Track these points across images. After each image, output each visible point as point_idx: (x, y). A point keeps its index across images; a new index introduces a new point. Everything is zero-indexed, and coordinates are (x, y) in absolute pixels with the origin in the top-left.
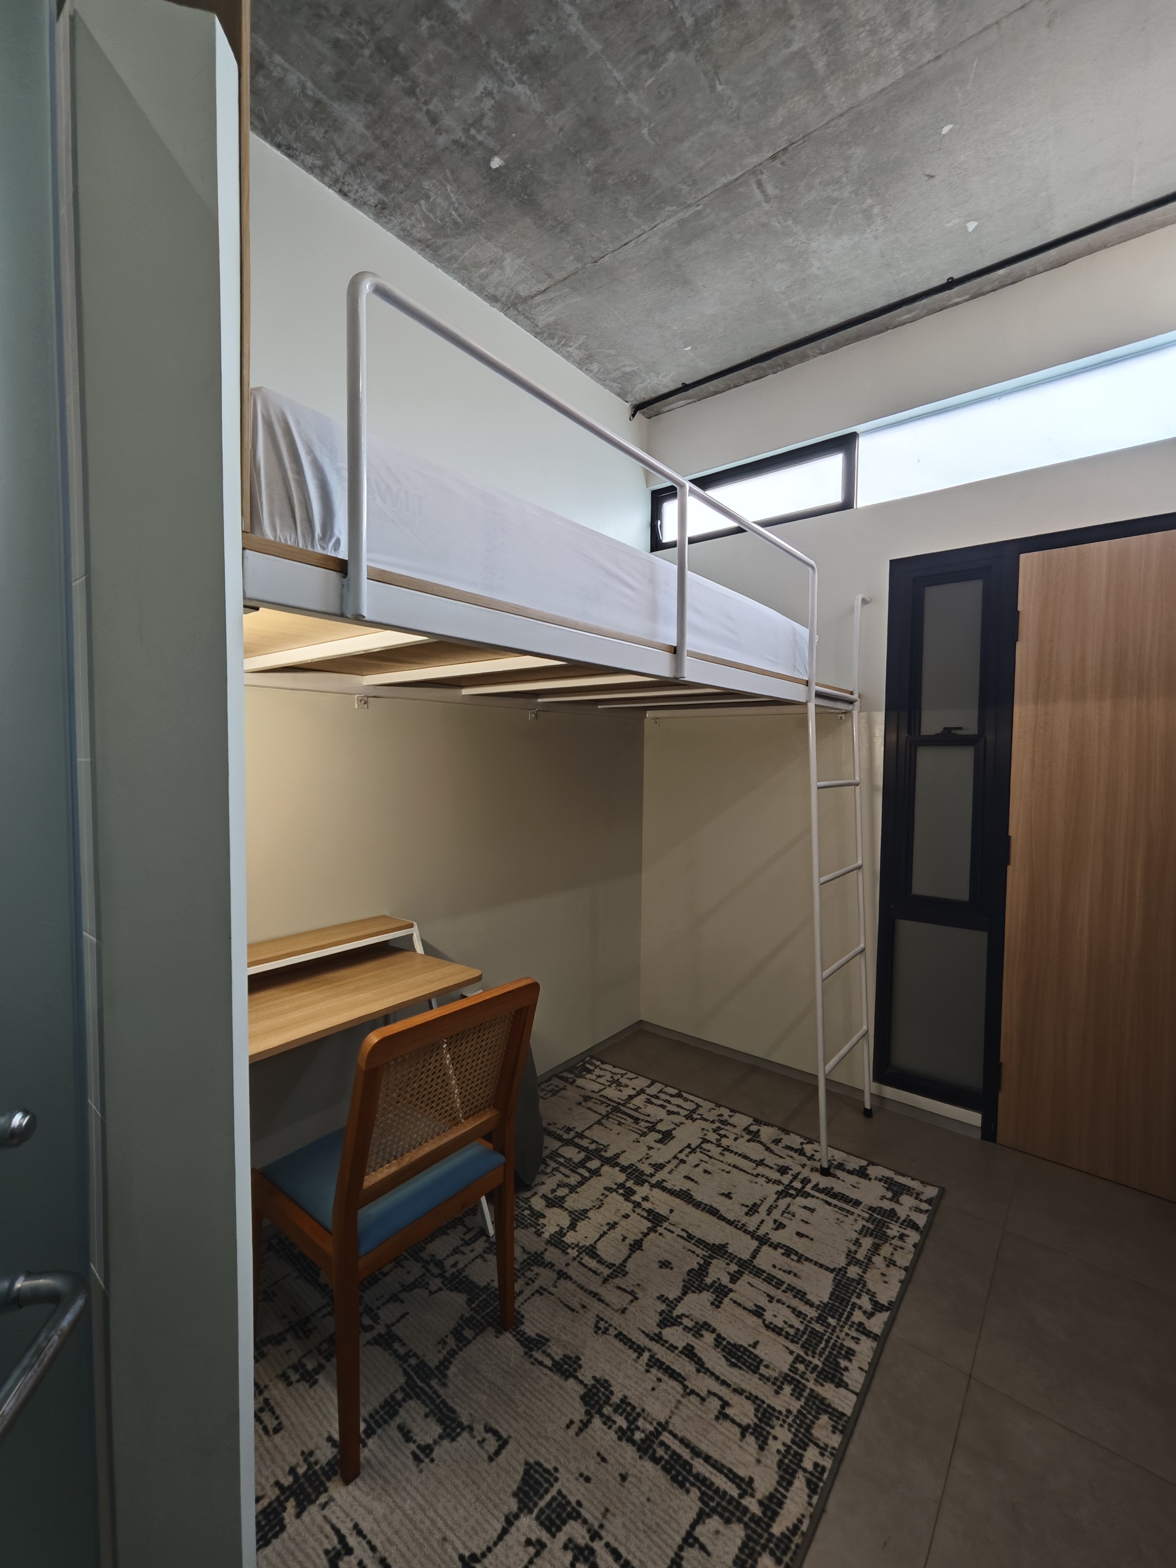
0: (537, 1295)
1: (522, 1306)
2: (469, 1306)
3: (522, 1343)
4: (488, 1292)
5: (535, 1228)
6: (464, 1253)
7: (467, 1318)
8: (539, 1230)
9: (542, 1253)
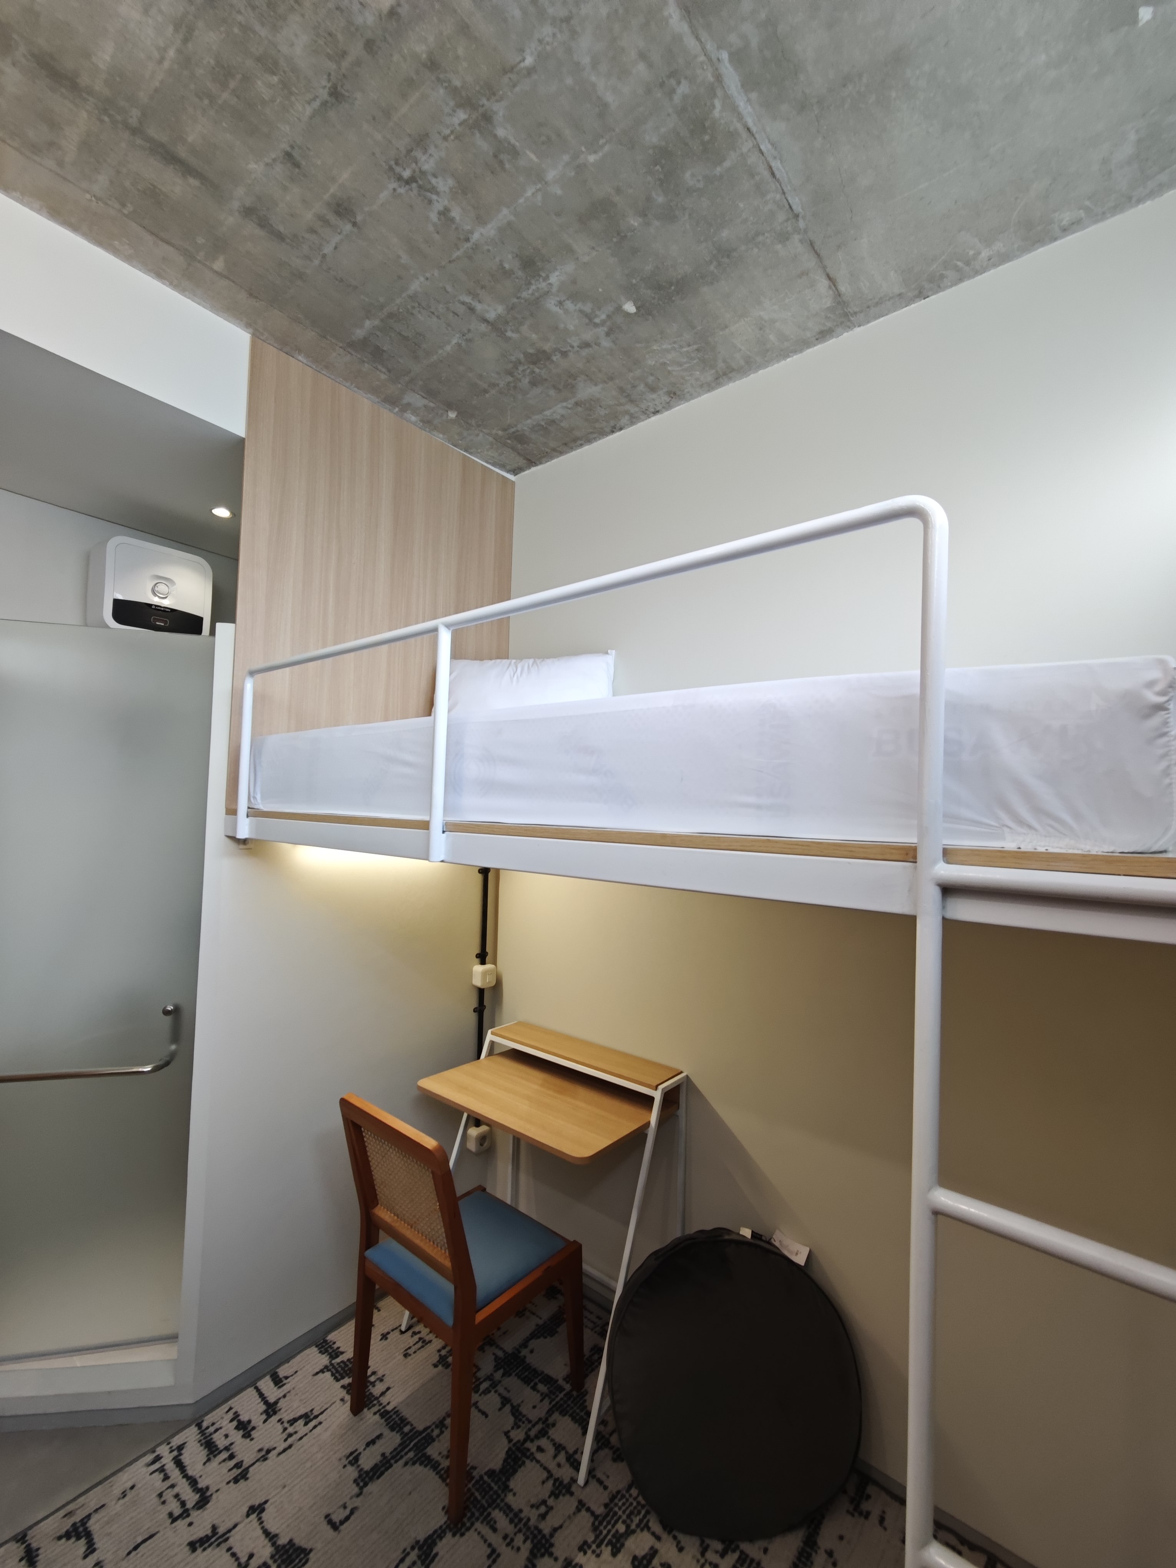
0: (489, 1551)
1: (476, 1534)
2: (486, 1473)
3: (430, 1537)
4: (500, 1492)
5: (594, 1542)
6: (555, 1456)
7: (472, 1473)
8: (589, 1547)
9: (551, 1554)
